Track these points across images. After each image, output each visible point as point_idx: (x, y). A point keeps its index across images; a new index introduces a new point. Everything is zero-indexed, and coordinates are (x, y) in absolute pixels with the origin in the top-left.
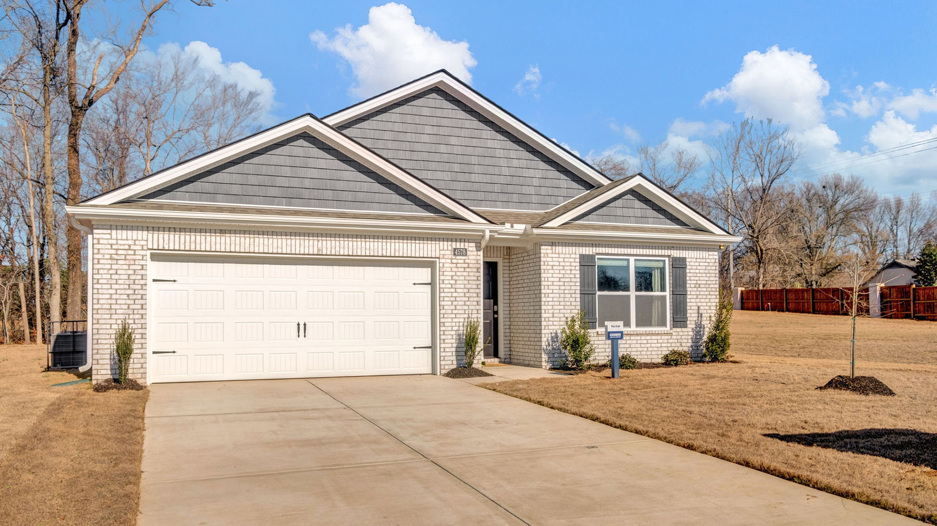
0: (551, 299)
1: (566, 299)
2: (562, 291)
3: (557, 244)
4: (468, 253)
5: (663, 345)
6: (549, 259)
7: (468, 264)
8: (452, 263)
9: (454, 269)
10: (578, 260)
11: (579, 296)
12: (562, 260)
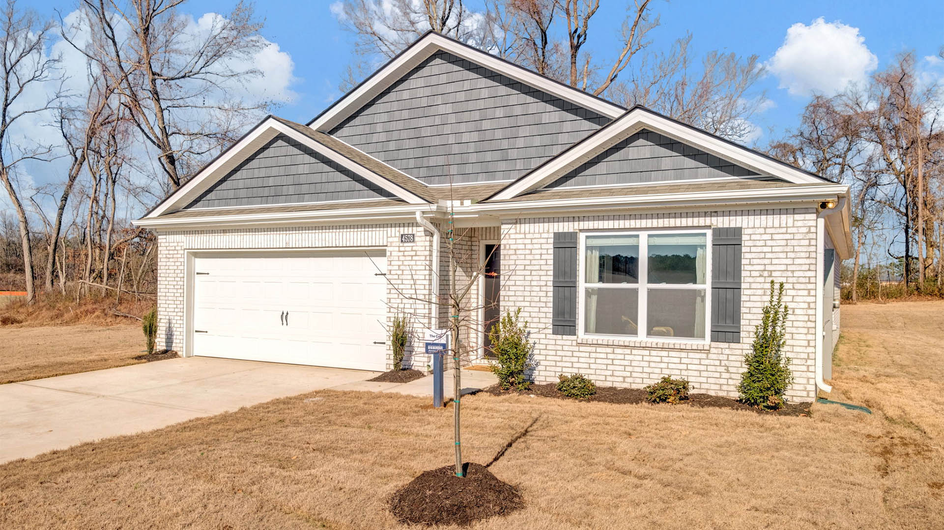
0: (512, 293)
1: (533, 294)
2: (528, 283)
3: (523, 221)
4: (416, 239)
5: (690, 367)
6: (511, 242)
7: (416, 251)
8: (399, 251)
9: (402, 258)
10: (551, 241)
11: (551, 289)
12: (529, 241)
